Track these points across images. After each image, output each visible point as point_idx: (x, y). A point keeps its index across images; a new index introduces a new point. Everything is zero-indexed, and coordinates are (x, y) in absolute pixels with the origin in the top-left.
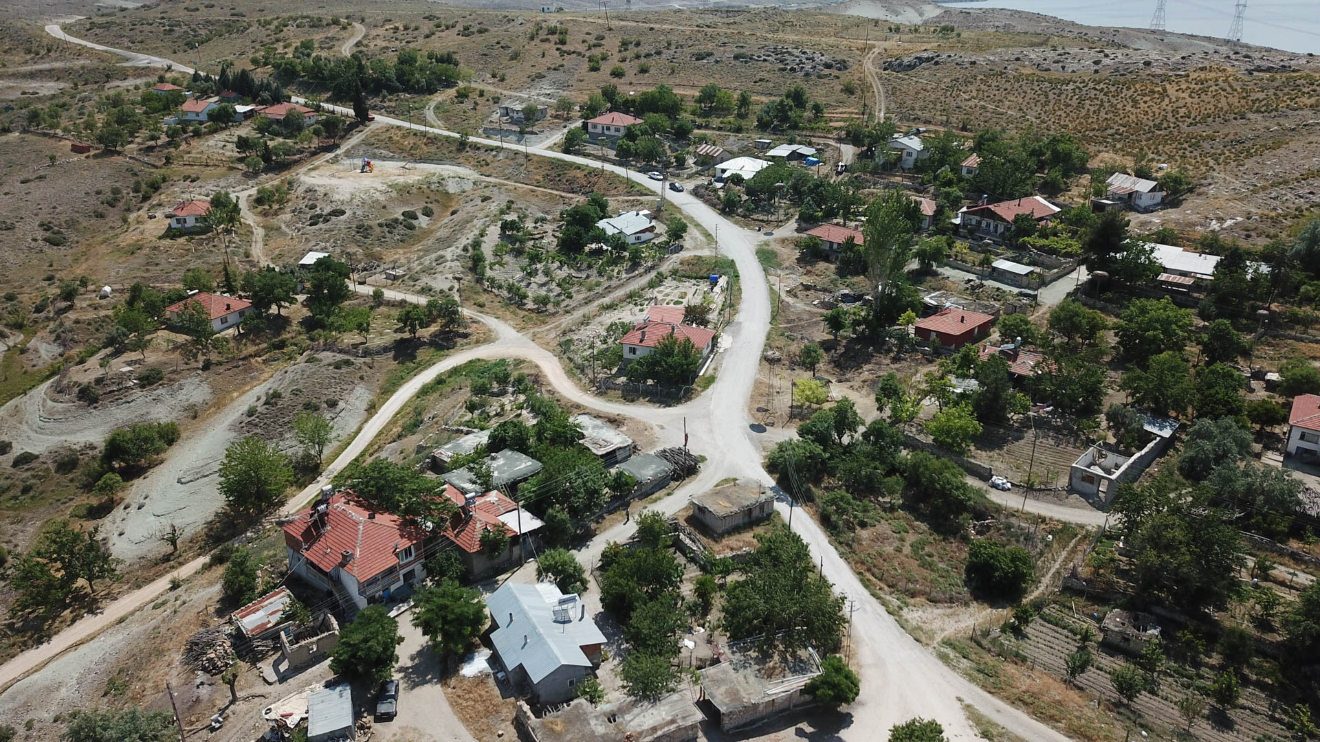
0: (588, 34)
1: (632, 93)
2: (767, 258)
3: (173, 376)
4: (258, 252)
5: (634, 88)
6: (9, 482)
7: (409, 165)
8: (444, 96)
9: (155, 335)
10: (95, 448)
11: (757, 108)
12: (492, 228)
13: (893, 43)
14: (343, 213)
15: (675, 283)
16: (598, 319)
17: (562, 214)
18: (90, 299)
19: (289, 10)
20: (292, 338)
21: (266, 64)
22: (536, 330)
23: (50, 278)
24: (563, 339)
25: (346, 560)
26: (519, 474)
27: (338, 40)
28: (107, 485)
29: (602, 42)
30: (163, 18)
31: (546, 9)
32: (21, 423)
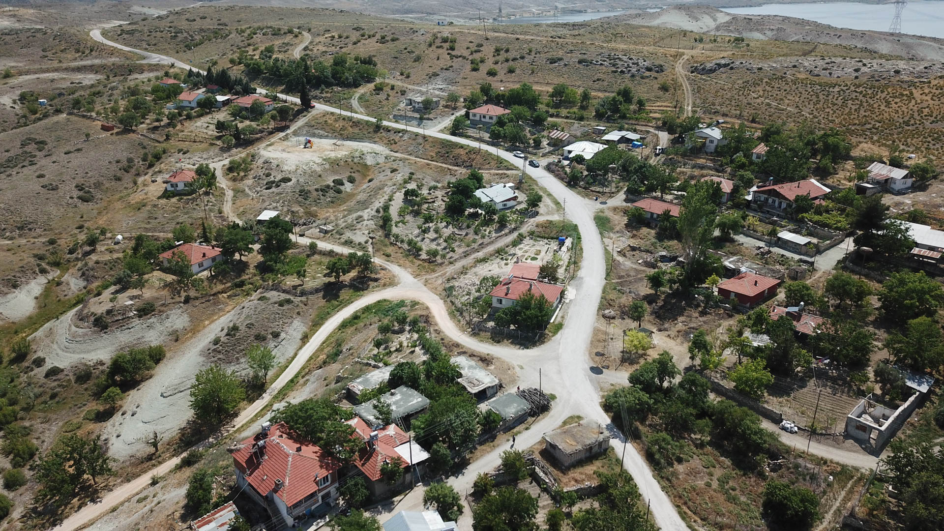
0: (471, 42)
1: (502, 89)
2: (602, 223)
3: (162, 308)
4: (228, 208)
5: (504, 85)
6: (41, 389)
7: (339, 143)
8: (366, 89)
9: (150, 275)
10: (104, 364)
11: (595, 102)
12: (398, 194)
13: (698, 52)
14: (290, 180)
15: (532, 242)
16: (474, 270)
17: (449, 183)
18: (108, 245)
19: (258, 21)
20: (249, 279)
21: (240, 63)
22: (428, 277)
23: (81, 227)
24: (447, 286)
25: (277, 488)
26: (412, 409)
27: (292, 45)
28: (110, 397)
29: (481, 49)
30: (170, 27)
31: (440, 23)
32: (53, 343)
